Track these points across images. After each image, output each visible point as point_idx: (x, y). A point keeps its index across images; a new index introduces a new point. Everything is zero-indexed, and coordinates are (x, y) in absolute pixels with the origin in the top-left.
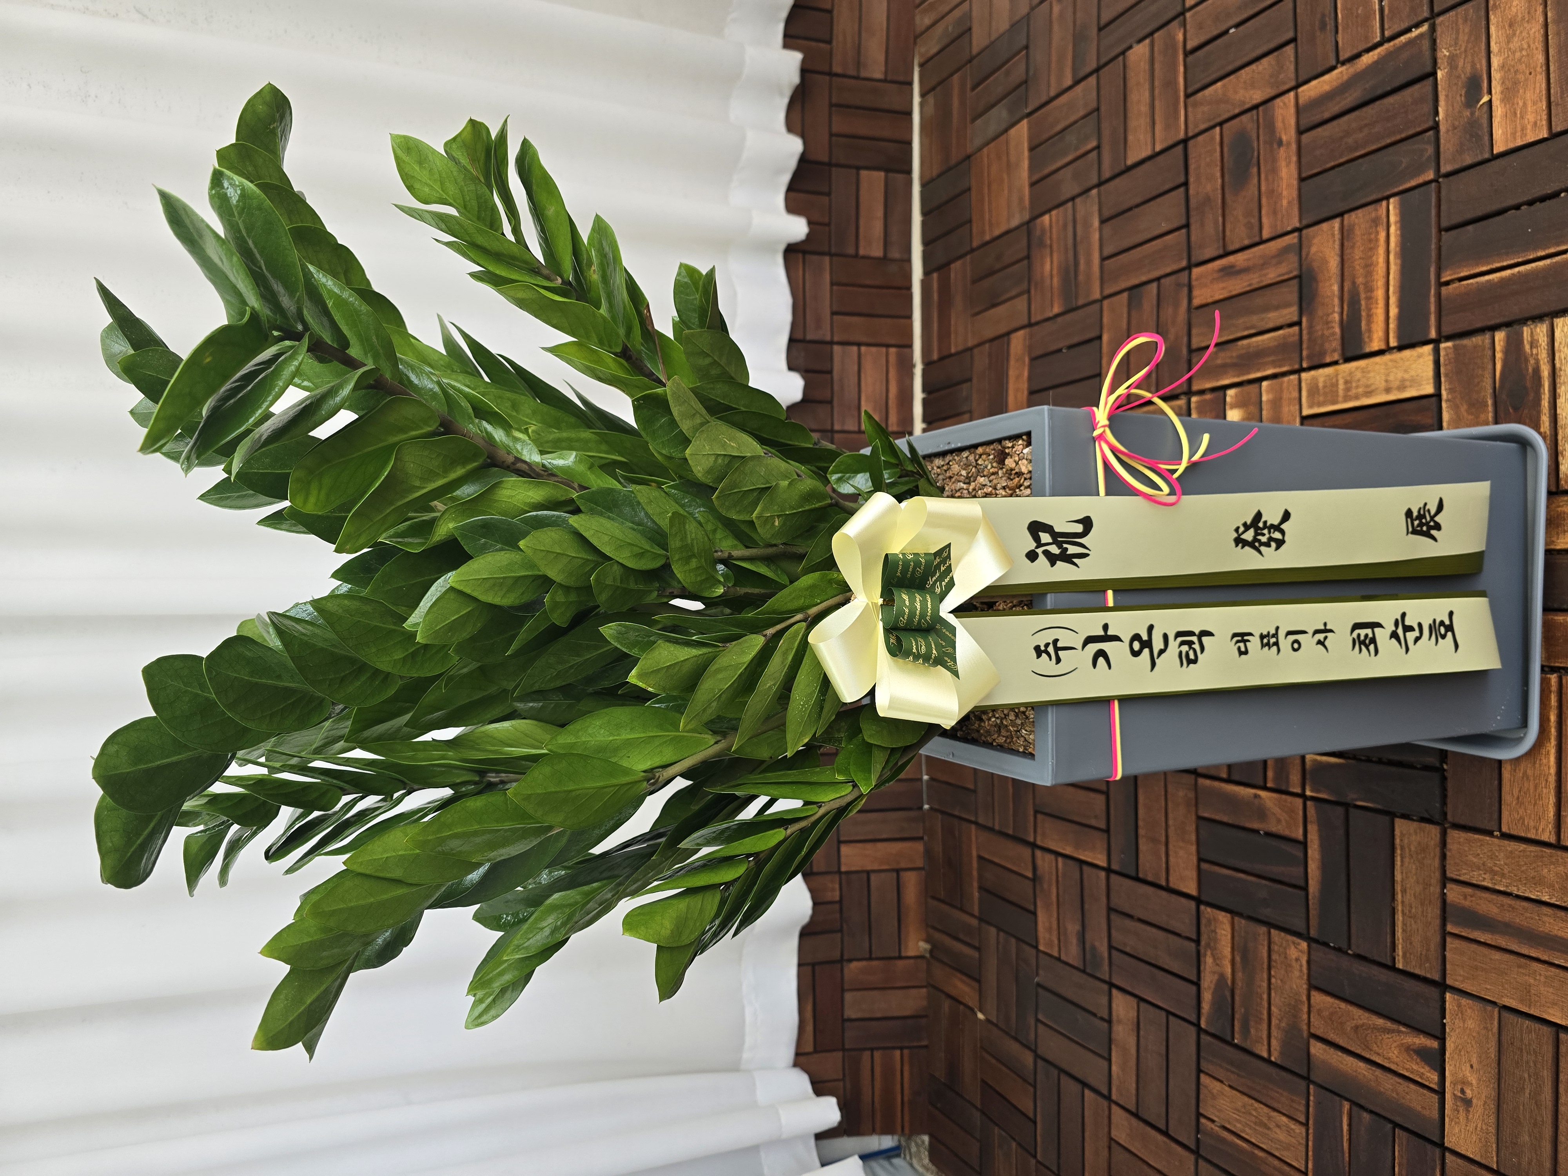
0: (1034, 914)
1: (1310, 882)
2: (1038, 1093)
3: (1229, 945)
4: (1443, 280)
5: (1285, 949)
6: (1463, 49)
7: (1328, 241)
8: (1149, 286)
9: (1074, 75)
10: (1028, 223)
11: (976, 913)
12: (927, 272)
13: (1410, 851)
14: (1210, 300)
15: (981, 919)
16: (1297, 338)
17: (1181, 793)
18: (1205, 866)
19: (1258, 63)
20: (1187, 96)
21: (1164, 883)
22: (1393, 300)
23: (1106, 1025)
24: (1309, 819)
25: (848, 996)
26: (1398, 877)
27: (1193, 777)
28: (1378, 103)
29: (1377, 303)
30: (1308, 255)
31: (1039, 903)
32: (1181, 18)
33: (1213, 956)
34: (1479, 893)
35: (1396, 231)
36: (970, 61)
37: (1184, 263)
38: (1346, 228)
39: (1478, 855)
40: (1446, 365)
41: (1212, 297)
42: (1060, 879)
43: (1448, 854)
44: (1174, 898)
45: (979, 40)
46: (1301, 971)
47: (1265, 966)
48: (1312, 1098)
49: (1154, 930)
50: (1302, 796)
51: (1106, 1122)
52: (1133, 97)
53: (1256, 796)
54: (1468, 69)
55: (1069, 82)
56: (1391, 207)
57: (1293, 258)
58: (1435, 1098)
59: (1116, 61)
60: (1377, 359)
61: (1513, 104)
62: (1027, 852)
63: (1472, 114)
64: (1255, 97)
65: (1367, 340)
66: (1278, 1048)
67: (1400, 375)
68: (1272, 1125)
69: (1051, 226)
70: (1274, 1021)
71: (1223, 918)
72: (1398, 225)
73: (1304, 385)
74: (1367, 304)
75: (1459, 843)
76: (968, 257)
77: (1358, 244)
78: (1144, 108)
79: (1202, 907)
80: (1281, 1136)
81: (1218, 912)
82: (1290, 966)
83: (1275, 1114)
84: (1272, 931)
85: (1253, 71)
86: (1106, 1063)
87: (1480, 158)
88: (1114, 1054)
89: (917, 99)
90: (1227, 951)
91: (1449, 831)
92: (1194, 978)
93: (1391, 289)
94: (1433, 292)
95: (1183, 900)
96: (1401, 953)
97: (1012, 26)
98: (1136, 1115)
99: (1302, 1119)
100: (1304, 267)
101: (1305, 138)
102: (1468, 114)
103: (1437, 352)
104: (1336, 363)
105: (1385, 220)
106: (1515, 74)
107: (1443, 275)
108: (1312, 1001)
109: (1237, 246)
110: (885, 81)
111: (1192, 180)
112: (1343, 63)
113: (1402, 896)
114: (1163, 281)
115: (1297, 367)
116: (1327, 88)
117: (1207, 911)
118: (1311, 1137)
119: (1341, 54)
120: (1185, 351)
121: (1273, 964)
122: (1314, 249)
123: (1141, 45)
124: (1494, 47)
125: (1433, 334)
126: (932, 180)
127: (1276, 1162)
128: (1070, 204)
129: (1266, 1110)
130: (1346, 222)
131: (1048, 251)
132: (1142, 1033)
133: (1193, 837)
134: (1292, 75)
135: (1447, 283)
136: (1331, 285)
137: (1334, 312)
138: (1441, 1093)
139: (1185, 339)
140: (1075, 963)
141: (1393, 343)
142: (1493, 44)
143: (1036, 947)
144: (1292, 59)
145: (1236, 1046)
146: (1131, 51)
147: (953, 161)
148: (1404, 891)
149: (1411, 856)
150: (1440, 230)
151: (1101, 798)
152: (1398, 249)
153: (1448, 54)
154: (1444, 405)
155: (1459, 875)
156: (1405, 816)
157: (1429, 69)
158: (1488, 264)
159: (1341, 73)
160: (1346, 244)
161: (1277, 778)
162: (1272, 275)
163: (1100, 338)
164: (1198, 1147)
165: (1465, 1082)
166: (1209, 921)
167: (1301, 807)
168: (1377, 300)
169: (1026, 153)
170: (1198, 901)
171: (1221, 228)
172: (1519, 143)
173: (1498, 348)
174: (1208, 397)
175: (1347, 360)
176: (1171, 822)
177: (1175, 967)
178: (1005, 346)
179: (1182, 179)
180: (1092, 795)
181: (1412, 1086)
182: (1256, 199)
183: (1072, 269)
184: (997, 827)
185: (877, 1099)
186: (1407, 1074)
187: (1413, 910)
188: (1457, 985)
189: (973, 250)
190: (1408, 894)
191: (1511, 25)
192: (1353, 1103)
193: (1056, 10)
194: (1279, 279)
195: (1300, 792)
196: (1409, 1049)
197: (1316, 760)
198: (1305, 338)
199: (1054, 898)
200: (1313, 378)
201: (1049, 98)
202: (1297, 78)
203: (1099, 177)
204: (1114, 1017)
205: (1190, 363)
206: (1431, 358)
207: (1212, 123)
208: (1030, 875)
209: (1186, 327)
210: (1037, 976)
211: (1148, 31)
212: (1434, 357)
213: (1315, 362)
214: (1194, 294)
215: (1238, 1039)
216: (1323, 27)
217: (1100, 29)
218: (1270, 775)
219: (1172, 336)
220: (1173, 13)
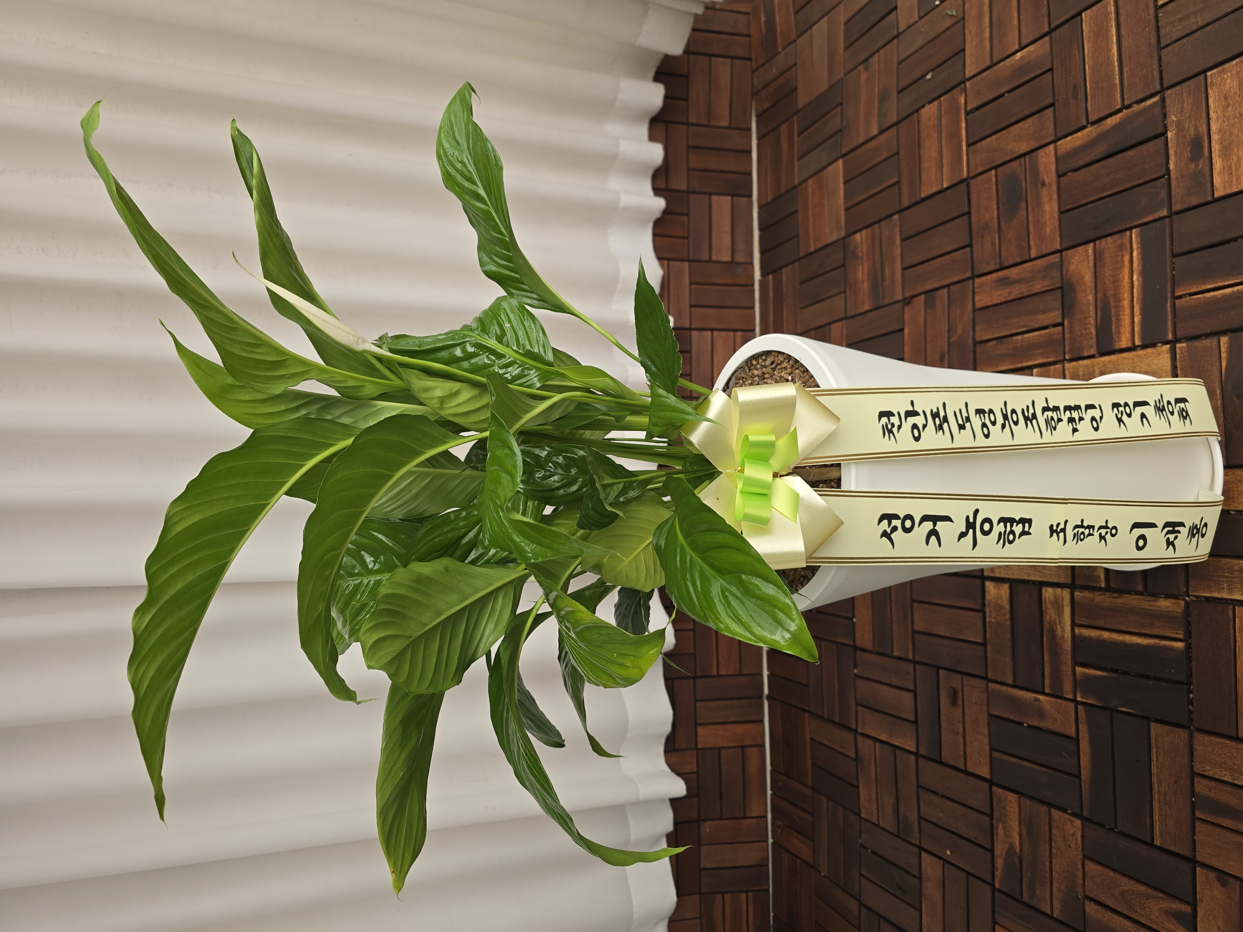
0: (857, 787)
1: (1082, 771)
3: (1017, 821)
4: (1177, 294)
5: (1063, 825)
6: (1188, 115)
7: (1084, 261)
8: (941, 291)
9: (879, 127)
10: (844, 239)
11: (810, 785)
12: (765, 274)
13: (1163, 749)
14: (990, 304)
15: (813, 788)
16: (1060, 336)
17: (975, 695)
18: (996, 755)
19: (1025, 122)
20: (968, 146)
21: (962, 768)
22: (1137, 308)
23: (917, 881)
24: (1080, 721)
25: (704, 849)
26: (1154, 770)
27: (985, 682)
28: (1120, 155)
29: (1124, 311)
30: (1067, 271)
31: (861, 780)
32: (963, 86)
33: (1004, 829)
34: (1221, 786)
35: (1138, 255)
36: (797, 113)
37: (969, 274)
38: (1097, 251)
39: (1220, 755)
40: (1181, 361)
41: (991, 301)
42: (878, 760)
43: (1195, 753)
44: (971, 779)
45: (803, 98)
46: (1076, 844)
47: (1047, 838)
49: (956, 805)
50: (1074, 700)
52: (926, 145)
53: (1036, 700)
54: (1192, 132)
55: (875, 132)
56: (1133, 236)
57: (1056, 274)
59: (911, 118)
60: (1126, 355)
61: (1229, 159)
62: (851, 736)
63: (1197, 166)
64: (1022, 147)
65: (1116, 339)
66: (1059, 907)
67: (1144, 368)
69: (861, 242)
70: (1055, 885)
71: (1012, 797)
72: (1139, 250)
73: (1067, 373)
74: (1116, 312)
75: (1204, 744)
76: (797, 264)
77: (1108, 264)
78: (934, 154)
79: (994, 788)
81: (1008, 793)
82: (1068, 839)
84: (1052, 810)
85: (1021, 128)
86: (917, 913)
87: (1203, 200)
88: (924, 906)
89: (754, 142)
90: (1015, 825)
91: (1195, 734)
92: (988, 846)
93: (1135, 299)
94: (1169, 304)
95: (979, 783)
96: (1158, 833)
97: (830, 88)
100: (1065, 280)
101: (1064, 180)
102: (1193, 166)
103: (1173, 351)
104: (1092, 356)
105: (1129, 246)
106: (1230, 136)
107: (1176, 290)
108: (1086, 869)
109: (1011, 262)
110: (729, 128)
111: (973, 210)
112: (1093, 123)
113: (1158, 786)
114: (951, 287)
115: (1061, 358)
116: (1079, 143)
117: (998, 791)
119: (1090, 117)
120: (970, 342)
121: (1053, 837)
122: (1072, 267)
123: (931, 105)
124: (1213, 115)
125: (1170, 336)
126: (767, 204)
128: (876, 226)
130: (1097, 247)
131: (861, 262)
132: (946, 889)
133: (986, 731)
134: (1053, 133)
135: (1180, 297)
136: (1087, 296)
137: (1090, 316)
139: (971, 333)
140: (892, 831)
141: (1137, 342)
142: (1211, 112)
143: (859, 815)
144: (1052, 119)
145: (1025, 904)
146: (923, 110)
147: (783, 191)
148: (1160, 783)
149: (1164, 752)
150: (1174, 256)
151: (910, 696)
152: (1140, 268)
153: (1175, 119)
155: (1205, 771)
156: (1158, 721)
157: (1161, 130)
158: (1213, 283)
159: (1090, 132)
160: (1098, 263)
161: (1051, 687)
162: (1039, 286)
163: (902, 330)
166: (1000, 800)
167: (1073, 710)
168: (1124, 308)
169: (842, 186)
170: (991, 783)
171: (997, 248)
172: (1235, 190)
173: (1223, 350)
175: (1102, 354)
176: (967, 718)
177: (971, 835)
178: (828, 334)
179: (967, 210)
180: (903, 693)
182: (1025, 225)
183: (879, 276)
184: (826, 716)
187: (1168, 798)
188: (1206, 861)
189: (800, 259)
190: (1163, 785)
191: (1226, 98)
193: (864, 76)
194: (1044, 289)
195: (1072, 698)
196: (1166, 912)
197: (1085, 673)
198: (1067, 336)
199: (873, 776)
200: (1074, 367)
201: (858, 144)
202: (1056, 135)
203: (900, 205)
204: (924, 876)
205: (975, 352)
206: (1169, 355)
207: (988, 167)
208: (853, 756)
209: (971, 324)
210: (860, 838)
211: (936, 94)
212: (1171, 354)
213: (1076, 355)
214: (977, 298)
215: (1026, 898)
216: (1075, 96)
217: (899, 92)
218: (1047, 682)
219: (960, 331)
220: (956, 82)
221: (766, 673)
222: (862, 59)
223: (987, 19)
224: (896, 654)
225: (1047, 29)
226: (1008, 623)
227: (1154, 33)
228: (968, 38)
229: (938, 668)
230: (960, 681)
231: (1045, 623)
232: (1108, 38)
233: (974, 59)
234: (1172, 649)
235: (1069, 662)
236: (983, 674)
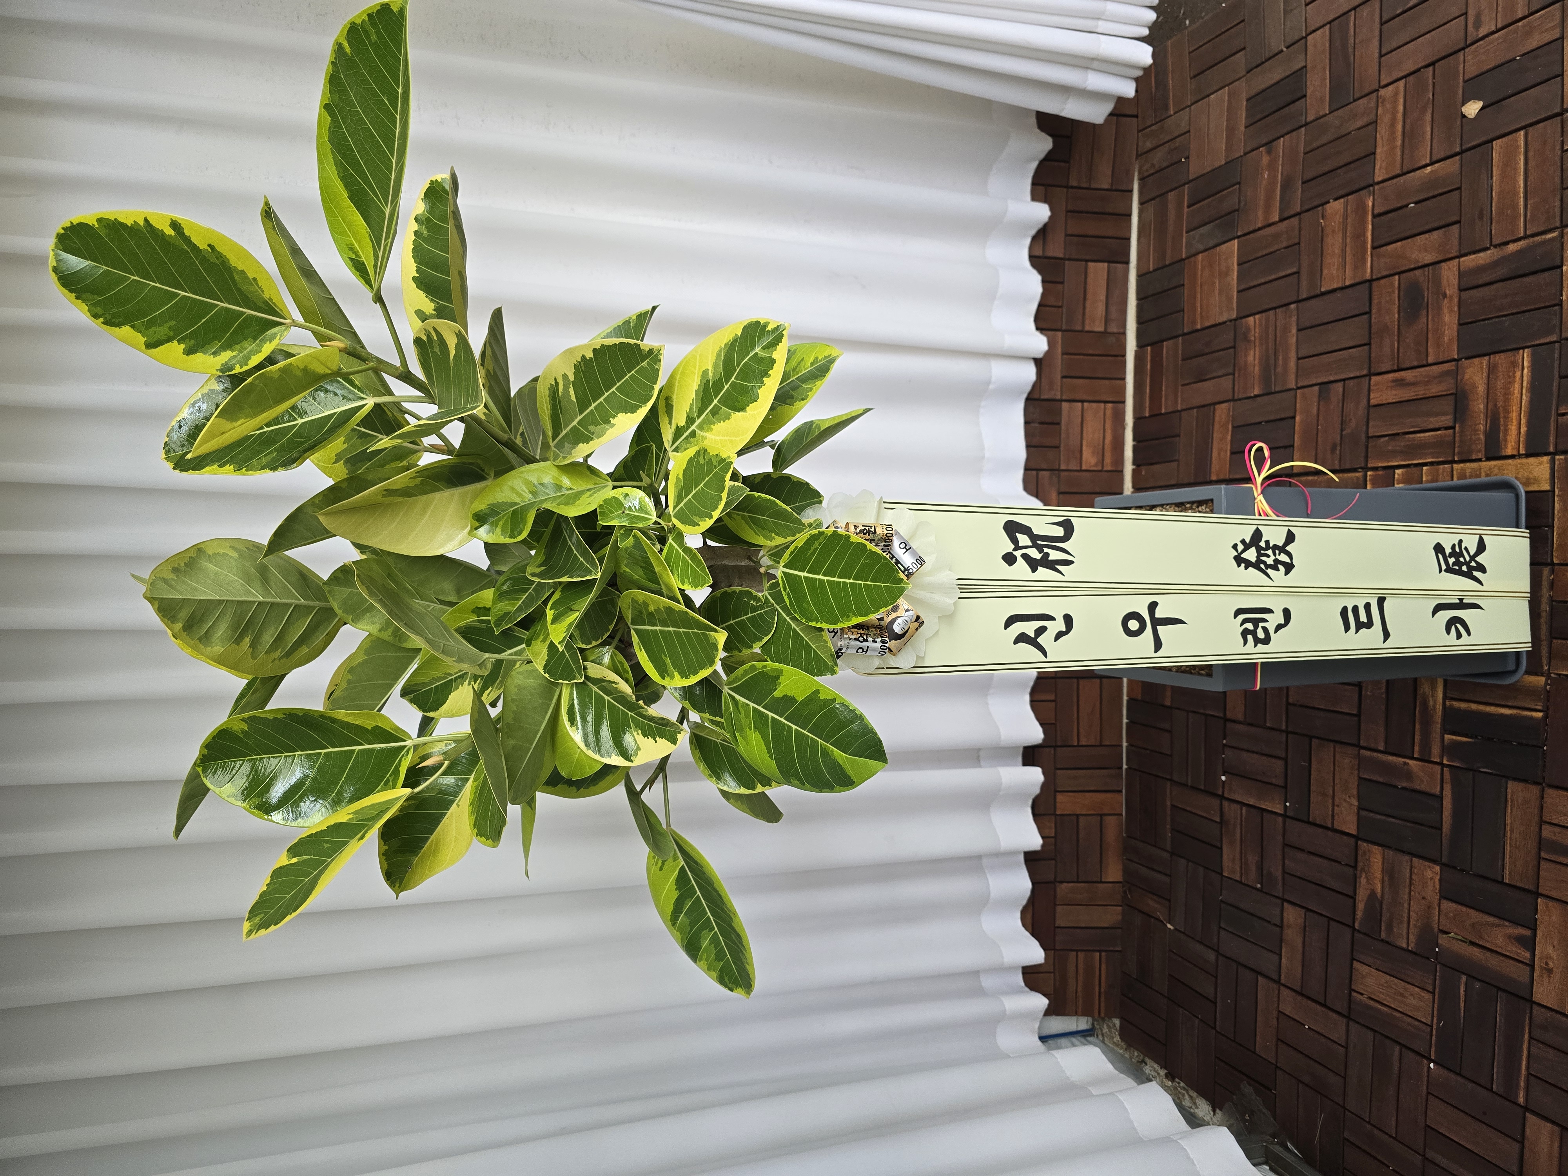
0: (1221, 849)
1: (1444, 824)
2: (1219, 982)
3: (1380, 869)
4: (1561, 412)
5: (1423, 871)
7: (1478, 372)
8: (1337, 384)
9: (1280, 214)
10: (1235, 320)
11: (1169, 848)
12: (1141, 345)
13: (1518, 802)
14: (1385, 402)
15: (1172, 853)
16: (1451, 438)
17: (1346, 761)
18: (1364, 813)
19: (1430, 234)
20: (1373, 248)
21: (1330, 826)
22: (1523, 421)
23: (1278, 929)
24: (1445, 781)
25: (1059, 909)
26: (1508, 821)
27: (1356, 749)
28: (1519, 280)
29: (1512, 422)
30: (1462, 380)
31: (1225, 841)
32: (1371, 188)
33: (1367, 877)
34: (1564, 831)
35: (1528, 373)
36: (1187, 183)
37: (1365, 372)
38: (1491, 365)
39: (1565, 805)
40: (1559, 471)
41: (1386, 399)
42: (1243, 823)
43: (1544, 805)
44: (1338, 836)
45: (1196, 168)
46: (1434, 886)
47: (1407, 883)
48: (1438, 974)
49: (1320, 860)
50: (1441, 764)
51: (1276, 999)
52: (1329, 240)
53: (1405, 763)
55: (1276, 218)
56: (1525, 355)
57: (1451, 381)
58: (1528, 969)
59: (1315, 210)
60: (1510, 461)
62: (1215, 802)
64: (1426, 258)
65: (1503, 447)
66: (1414, 941)
67: (1526, 474)
68: (1407, 994)
69: (1255, 326)
70: (1412, 922)
71: (1376, 849)
72: (1530, 369)
73: (1455, 472)
74: (1504, 423)
75: (1553, 798)
76: (1180, 338)
77: (1501, 378)
78: (1338, 251)
79: (1360, 843)
80: (1413, 1001)
81: (1372, 846)
82: (1426, 883)
83: (1410, 986)
84: (1413, 859)
85: (1426, 239)
86: (1276, 957)
88: (1283, 950)
89: (1135, 206)
90: (1378, 874)
91: (1546, 789)
92: (1351, 894)
93: (1523, 413)
94: (1552, 419)
95: (1345, 838)
96: (1507, 873)
97: (1226, 163)
98: (1300, 994)
99: (1430, 988)
100: (1459, 388)
101: (1466, 295)
103: (1553, 462)
104: (1480, 460)
105: (1520, 364)
107: (1561, 409)
108: (1441, 907)
109: (1408, 366)
110: (1111, 190)
111: (1374, 311)
112: (1495, 246)
113: (1511, 834)
114: (1347, 382)
115: (1450, 459)
116: (1481, 262)
117: (1363, 845)
118: (1436, 1001)
119: (1493, 239)
120: (1363, 436)
121: (1413, 881)
122: (1467, 376)
123: (1337, 202)
125: (1552, 449)
126: (1148, 273)
127: (1409, 1020)
128: (1272, 313)
129: (1403, 984)
130: (1492, 361)
131: (1253, 346)
132: (1307, 934)
133: (1355, 792)
134: (1457, 247)
136: (1479, 404)
137: (1480, 423)
138: (1532, 966)
139: (1364, 428)
140: (1254, 885)
141: (1522, 451)
143: (1221, 874)
144: (1457, 236)
145: (1382, 940)
146: (1328, 205)
147: (1167, 262)
148: (1512, 831)
149: (1518, 805)
150: (1560, 377)
151: (1281, 763)
152: (1529, 386)
154: (1556, 498)
155: (1552, 819)
156: (1515, 779)
157: (1558, 263)
159: (1493, 254)
160: (1491, 376)
161: (1420, 752)
162: (1434, 390)
163: (1294, 417)
164: (1349, 1013)
165: (1549, 957)
166: (1365, 853)
167: (1439, 772)
168: (1512, 419)
169: (1236, 267)
170: (1357, 838)
171: (1396, 350)
174: (1380, 473)
175: (1488, 459)
176: (1337, 781)
177: (1337, 886)
178: (1212, 414)
179: (1367, 310)
180: (1274, 760)
181: (1511, 962)
182: (1425, 331)
183: (1272, 362)
184: (1190, 783)
185: (1079, 989)
186: (1508, 954)
187: (1518, 843)
188: (1546, 893)
189: (1184, 334)
190: (1515, 833)
192: (1468, 975)
193: (1265, 160)
194: (1439, 394)
195: (1438, 761)
196: (1510, 937)
197: (1452, 739)
198: (1457, 439)
199: (1238, 837)
200: (1462, 469)
201: (1257, 228)
202: (1460, 250)
203: (1298, 297)
204: (1285, 923)
205: (1367, 447)
206: (1548, 465)
207: (1392, 272)
208: (1218, 819)
209: (1365, 420)
210: (1221, 895)
211: (1342, 192)
212: (1551, 464)
213: (1464, 457)
214: (1372, 395)
215: (1383, 935)
216: (1481, 217)
217: (1303, 183)
218: (1417, 748)
219: (1353, 424)
220: (1363, 184)
221: (1125, 744)
222: (1265, 141)
223: (1399, 127)
224: (1268, 724)
225: (1458, 150)
226: (1384, 696)
227: (1558, 174)
228: (1379, 142)
229: (1311, 738)
230: (1332, 749)
231: (1418, 697)
232: (1516, 169)
233: (1384, 164)
234: (1531, 718)
235: (1439, 730)
236: (1355, 742)
